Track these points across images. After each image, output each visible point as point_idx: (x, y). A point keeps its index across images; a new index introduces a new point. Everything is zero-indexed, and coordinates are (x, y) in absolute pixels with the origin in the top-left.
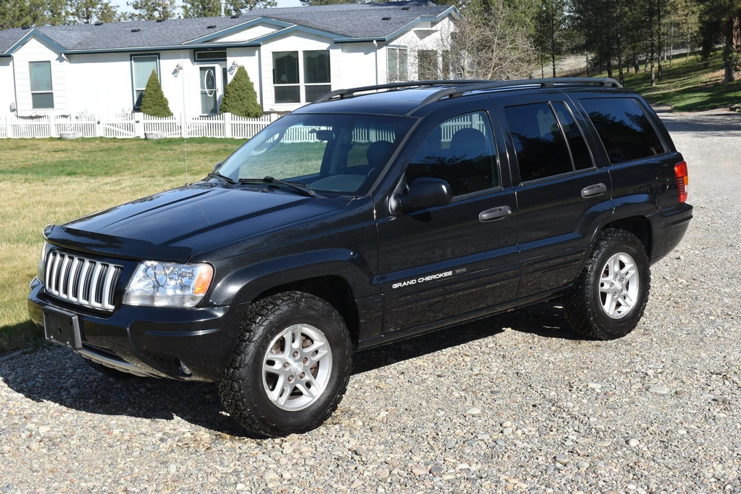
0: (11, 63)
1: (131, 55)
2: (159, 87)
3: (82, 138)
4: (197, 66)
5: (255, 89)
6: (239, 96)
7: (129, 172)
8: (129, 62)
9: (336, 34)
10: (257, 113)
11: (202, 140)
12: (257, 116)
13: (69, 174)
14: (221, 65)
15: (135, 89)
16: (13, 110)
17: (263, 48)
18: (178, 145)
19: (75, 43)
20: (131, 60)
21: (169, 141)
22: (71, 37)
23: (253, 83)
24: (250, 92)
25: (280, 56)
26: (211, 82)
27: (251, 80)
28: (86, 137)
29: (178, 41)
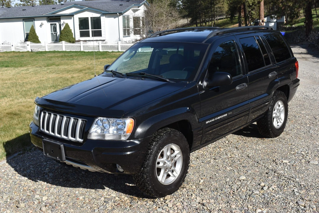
2: (35, 31)
4: (49, 23)
5: (72, 32)
6: (66, 35)
9: (103, 11)
11: (54, 52)
12: (73, 42)
14: (58, 23)
15: (25, 32)
17: (75, 16)
20: (23, 21)
21: (41, 52)
25: (82, 19)
26: (55, 30)
27: (71, 29)
29: (41, 14)
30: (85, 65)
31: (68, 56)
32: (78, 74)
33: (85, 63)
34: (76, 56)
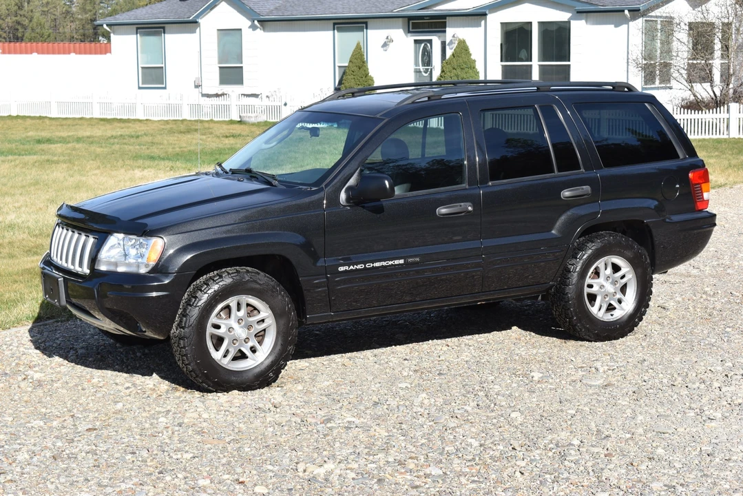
0: (198, 30)
1: (334, 24)
2: (364, 62)
3: (266, 122)
4: (411, 39)
5: (477, 67)
8: (332, 32)
14: (439, 37)
15: (337, 64)
16: (197, 86)
17: (489, 17)
19: (272, 8)
20: (334, 30)
23: (475, 61)
24: (470, 71)
25: (510, 28)
26: (427, 59)
27: (473, 57)
28: (271, 121)
29: (389, 8)
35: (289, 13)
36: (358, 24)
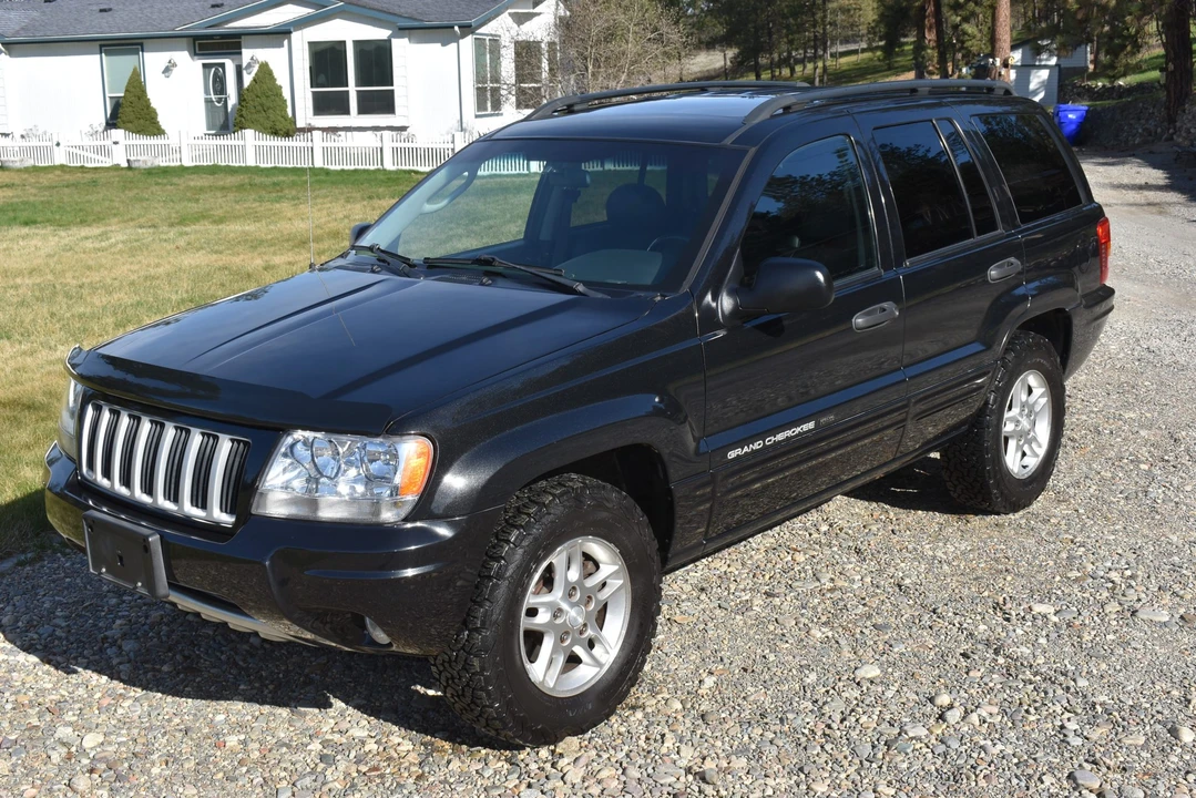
1: (101, 46)
2: (144, 91)
3: (34, 167)
4: (199, 66)
5: (284, 94)
6: (262, 105)
7: (116, 220)
8: (98, 56)
9: (401, 16)
10: (288, 130)
11: (214, 170)
12: (288, 135)
13: (26, 224)
14: (233, 60)
15: (108, 95)
17: (295, 36)
18: (180, 176)
20: (101, 53)
21: (166, 171)
22: (10, 19)
23: (281, 88)
24: (277, 99)
25: (320, 48)
26: (219, 84)
27: (278, 83)
28: (40, 165)
29: (170, 25)
30: (323, 220)
31: (263, 186)
32: (290, 254)
33: (325, 212)
34: (293, 184)
35: (41, 34)
36: (132, 45)
